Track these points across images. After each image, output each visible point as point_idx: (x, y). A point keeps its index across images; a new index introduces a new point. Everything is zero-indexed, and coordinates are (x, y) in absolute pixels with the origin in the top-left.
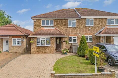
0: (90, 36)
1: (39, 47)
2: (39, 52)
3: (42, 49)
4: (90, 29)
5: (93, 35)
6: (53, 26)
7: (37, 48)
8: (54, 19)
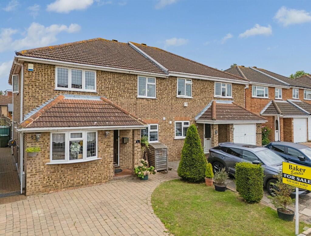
0: (185, 123)
1: (58, 165)
2: (59, 184)
3: (69, 172)
4: (186, 104)
5: (192, 121)
6: (95, 91)
7: (52, 170)
8: (97, 71)
